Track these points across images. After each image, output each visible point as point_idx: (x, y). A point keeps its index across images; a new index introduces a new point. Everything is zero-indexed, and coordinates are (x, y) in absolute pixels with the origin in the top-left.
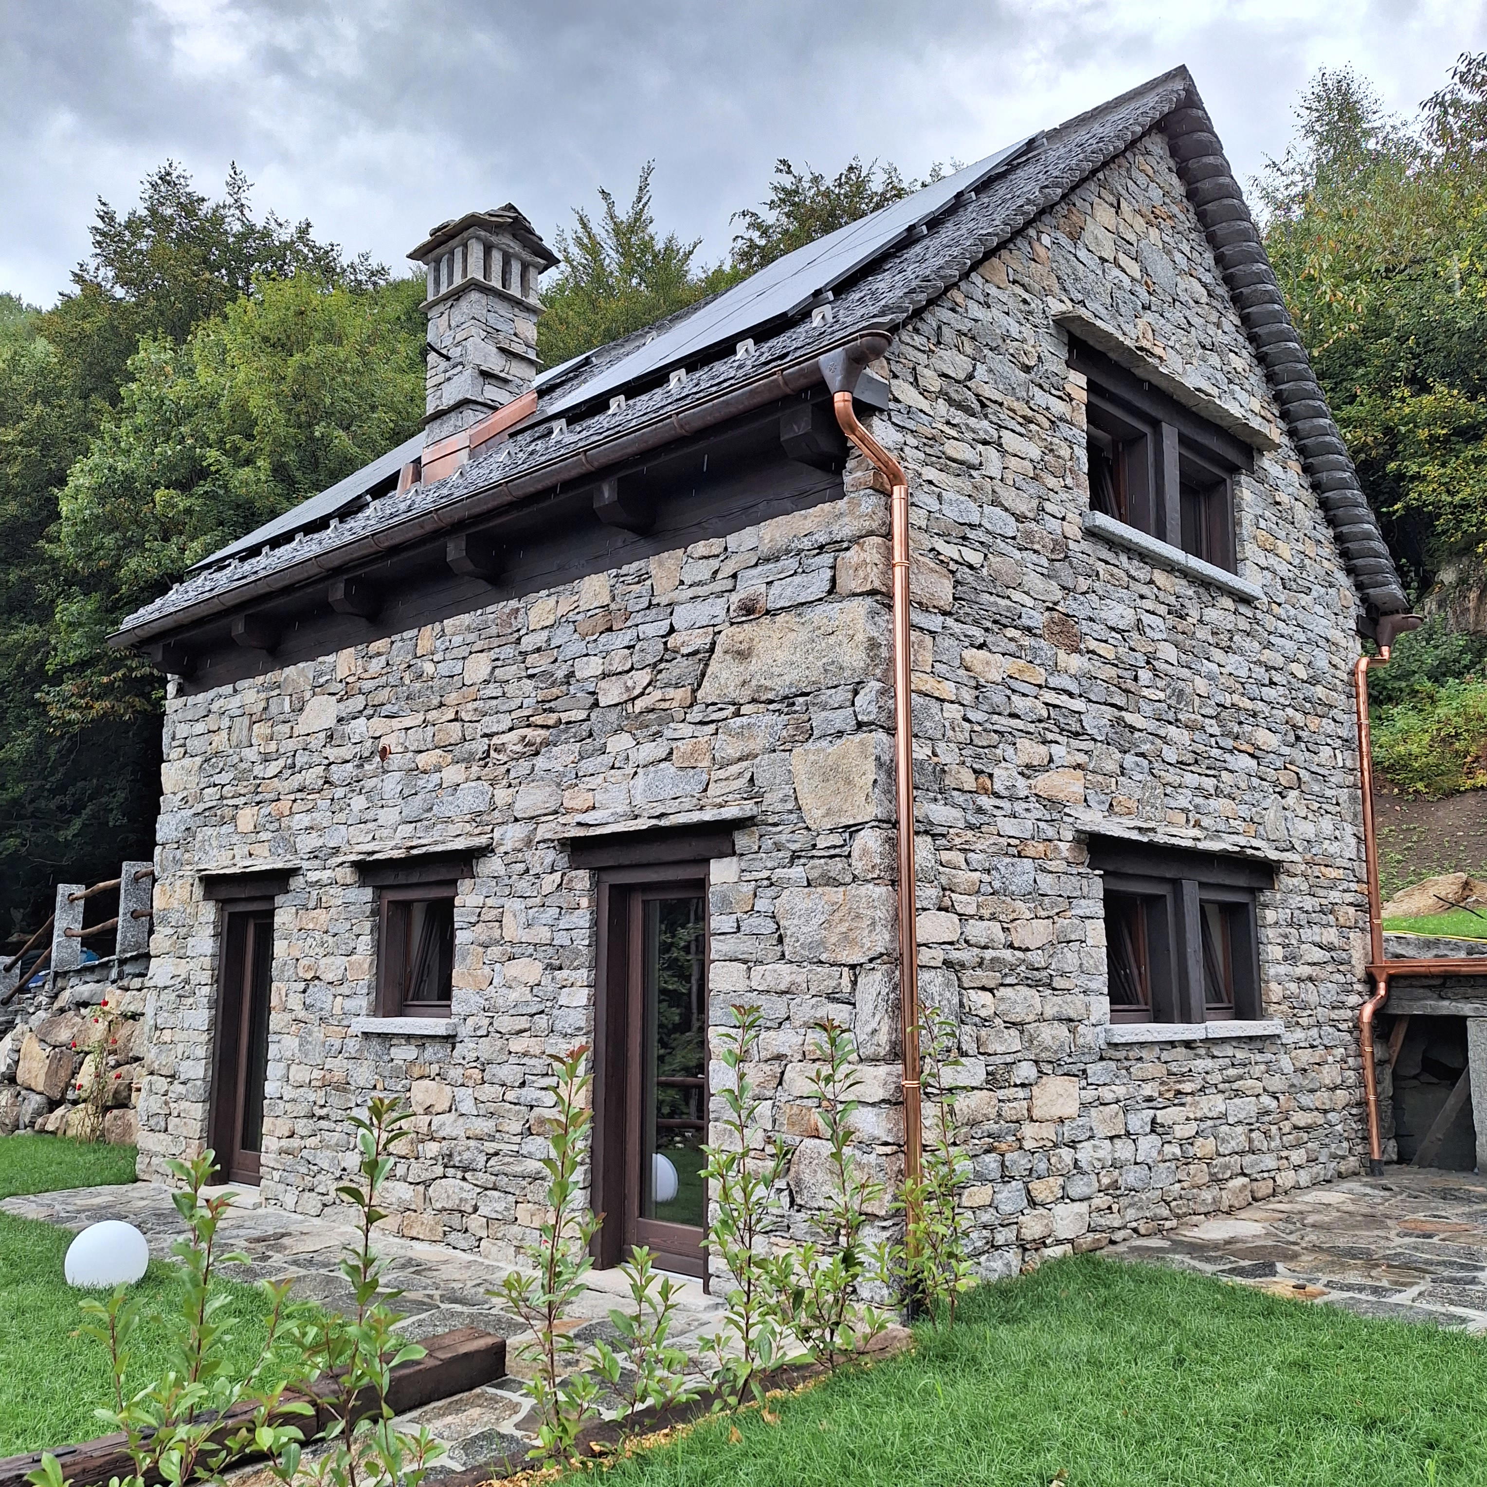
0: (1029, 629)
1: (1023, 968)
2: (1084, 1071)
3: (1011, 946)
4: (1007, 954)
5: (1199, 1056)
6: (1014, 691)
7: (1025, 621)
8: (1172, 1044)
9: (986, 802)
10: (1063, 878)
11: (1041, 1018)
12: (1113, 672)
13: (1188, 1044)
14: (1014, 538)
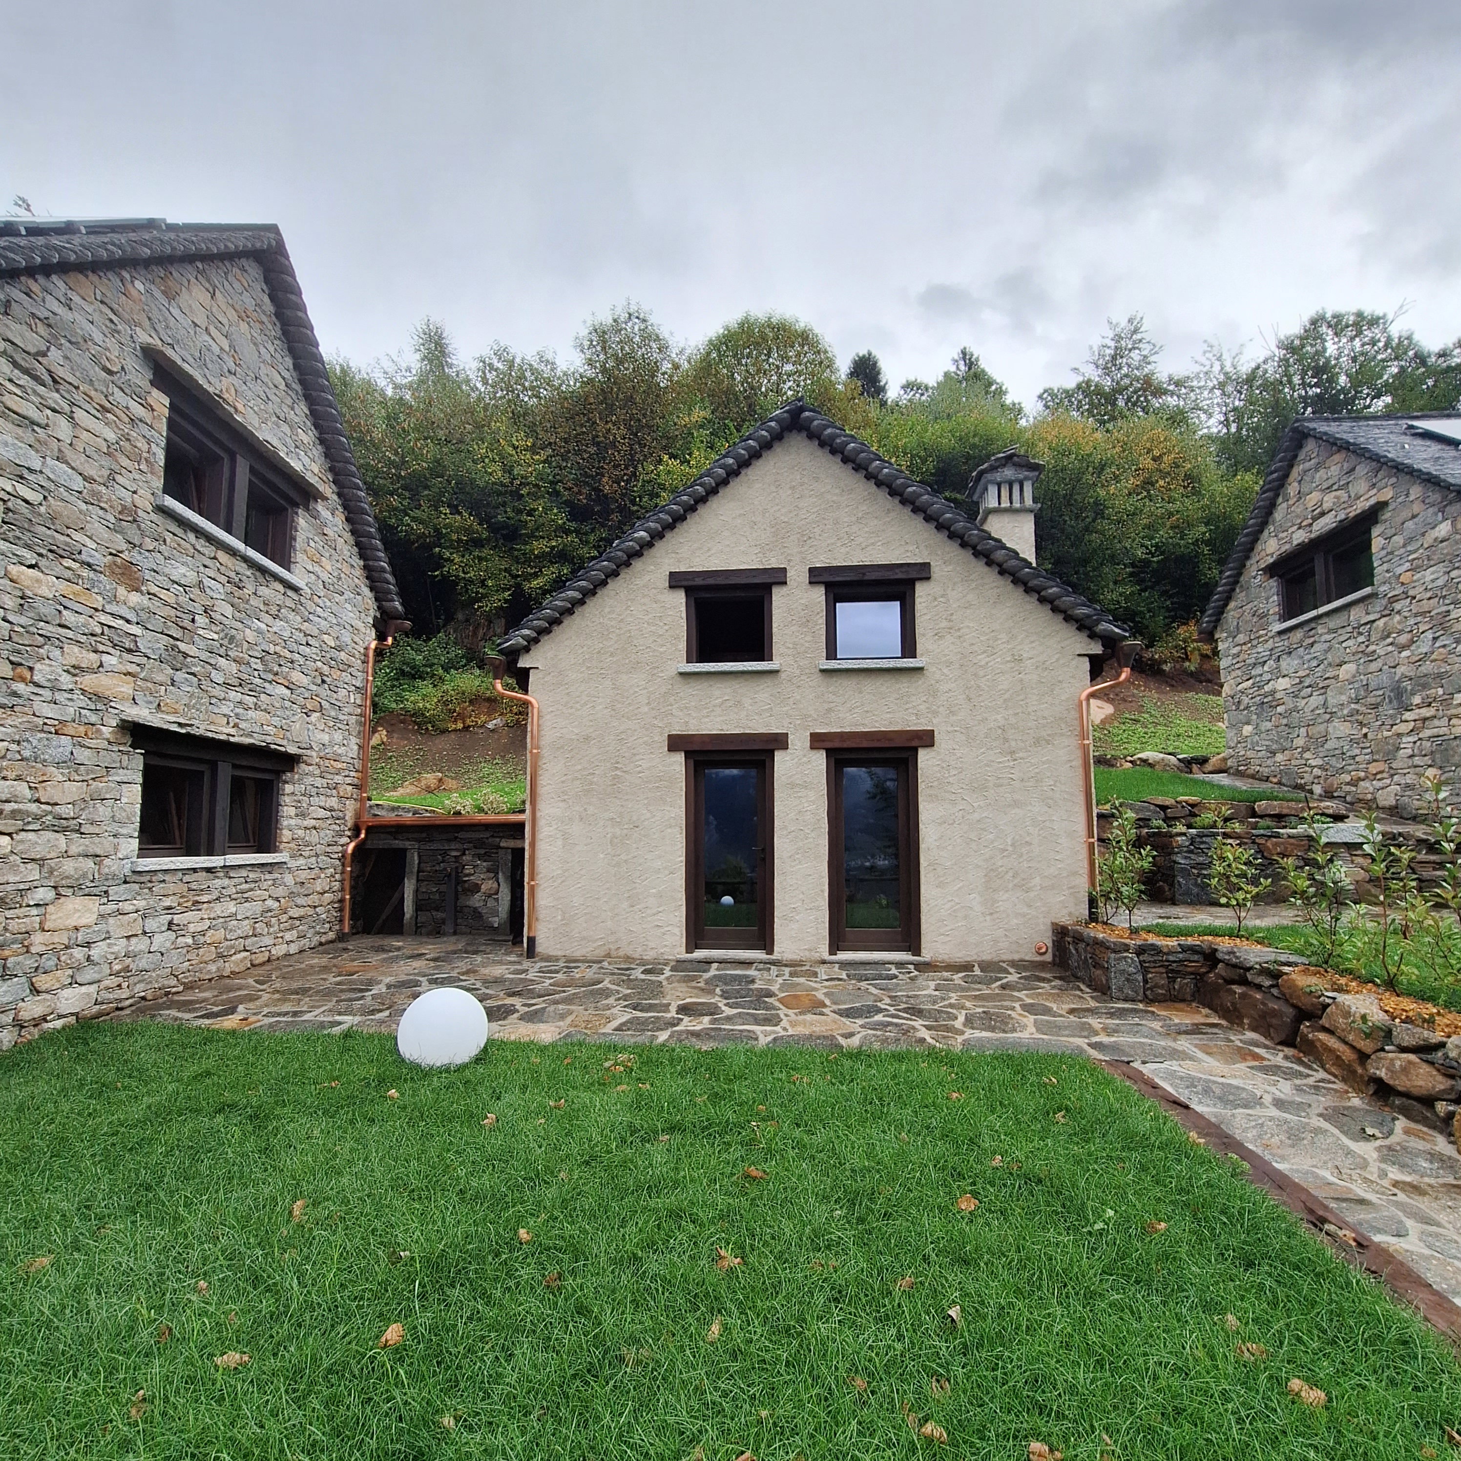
0: (89, 565)
1: (49, 817)
2: (106, 892)
3: (38, 801)
4: (33, 807)
5: (218, 877)
6: (65, 607)
7: (84, 557)
8: (195, 870)
9: (20, 687)
10: (102, 753)
11: (66, 855)
12: (173, 612)
13: (209, 870)
14: (80, 492)
